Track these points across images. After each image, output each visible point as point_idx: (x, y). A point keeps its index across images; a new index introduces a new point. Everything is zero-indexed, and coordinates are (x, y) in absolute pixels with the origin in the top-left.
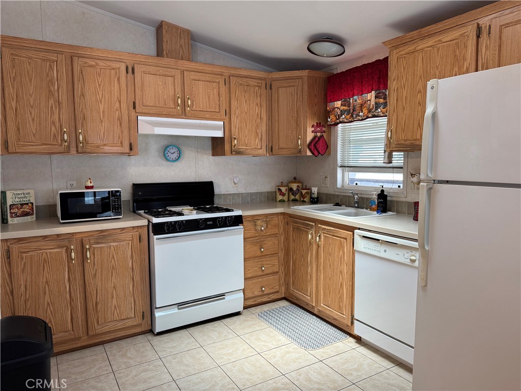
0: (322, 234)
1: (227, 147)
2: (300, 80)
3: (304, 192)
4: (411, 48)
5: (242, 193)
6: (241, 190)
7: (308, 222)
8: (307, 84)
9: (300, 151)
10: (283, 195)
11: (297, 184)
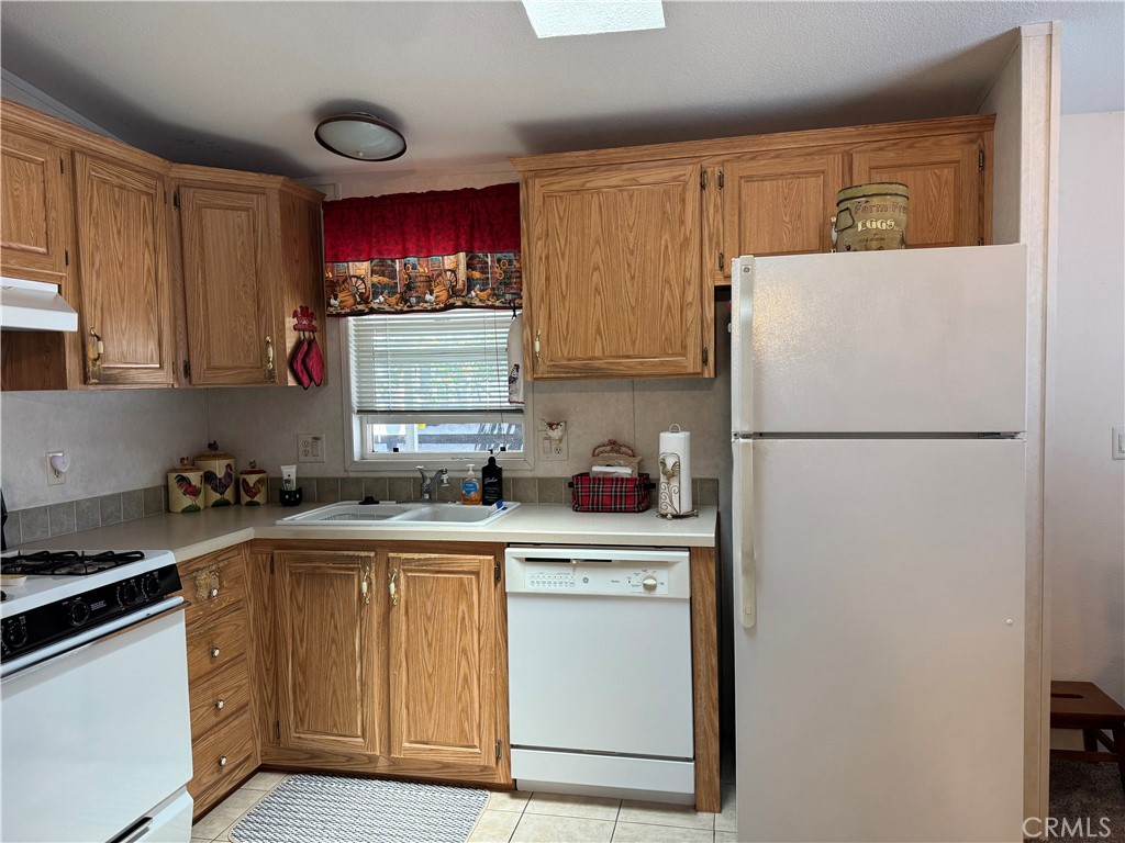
0: (402, 575)
1: (72, 363)
2: (262, 198)
3: (252, 479)
4: (575, 182)
5: (78, 502)
6: (75, 492)
7: (351, 553)
8: (278, 209)
9: (271, 376)
10: (194, 492)
11: (226, 462)
